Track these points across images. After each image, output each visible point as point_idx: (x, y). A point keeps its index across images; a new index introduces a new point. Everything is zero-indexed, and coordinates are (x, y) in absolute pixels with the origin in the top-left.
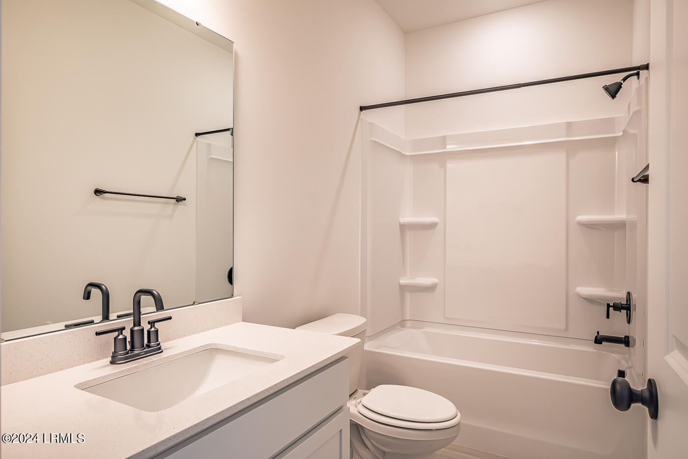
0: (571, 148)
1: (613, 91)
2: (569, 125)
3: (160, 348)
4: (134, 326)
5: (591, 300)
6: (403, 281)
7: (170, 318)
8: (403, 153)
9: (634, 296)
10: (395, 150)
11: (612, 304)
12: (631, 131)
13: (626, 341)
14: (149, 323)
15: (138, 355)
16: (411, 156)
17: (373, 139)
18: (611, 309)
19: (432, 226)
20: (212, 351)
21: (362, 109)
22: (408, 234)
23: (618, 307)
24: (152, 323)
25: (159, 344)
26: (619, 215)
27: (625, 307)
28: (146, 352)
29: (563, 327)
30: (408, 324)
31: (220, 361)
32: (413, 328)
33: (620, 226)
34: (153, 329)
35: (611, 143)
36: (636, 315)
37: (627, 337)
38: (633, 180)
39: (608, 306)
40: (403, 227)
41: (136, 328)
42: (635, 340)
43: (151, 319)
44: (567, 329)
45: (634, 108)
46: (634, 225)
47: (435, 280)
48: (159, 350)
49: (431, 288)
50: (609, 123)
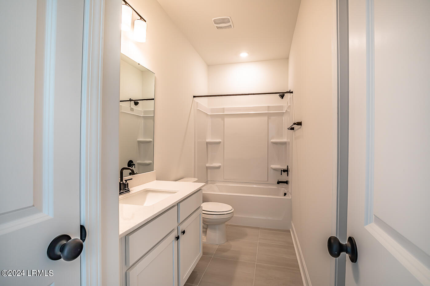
0: (269, 115)
1: (282, 96)
2: (268, 107)
3: (129, 190)
4: (121, 181)
5: (275, 170)
6: (207, 165)
7: (132, 179)
8: (208, 114)
9: (289, 167)
10: (204, 112)
11: (282, 170)
12: (288, 110)
13: (286, 182)
14: (125, 180)
15: (123, 192)
16: (211, 115)
17: (198, 108)
18: (282, 172)
19: (219, 143)
20: (147, 191)
21: (194, 97)
22: (209, 146)
23: (284, 171)
24: (126, 181)
25: (128, 189)
26: (285, 140)
27: (286, 171)
28: (126, 191)
29: (267, 180)
30: (209, 182)
31: (150, 195)
32: (211, 184)
33: (284, 143)
34: (126, 183)
35: (282, 114)
36: (290, 173)
37: (287, 181)
38: (288, 129)
39: (281, 170)
40: (208, 143)
41: (121, 182)
42: (289, 182)
43: (126, 179)
44: (268, 181)
45: (289, 105)
46: (289, 143)
47: (220, 164)
48: (129, 191)
49: (219, 168)
50: (281, 107)
